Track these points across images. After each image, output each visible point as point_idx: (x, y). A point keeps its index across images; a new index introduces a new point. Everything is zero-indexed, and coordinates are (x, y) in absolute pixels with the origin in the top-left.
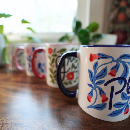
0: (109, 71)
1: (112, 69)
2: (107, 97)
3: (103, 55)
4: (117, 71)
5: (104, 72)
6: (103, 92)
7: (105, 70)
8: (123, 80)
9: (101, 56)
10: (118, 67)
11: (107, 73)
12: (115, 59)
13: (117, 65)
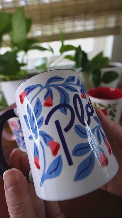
0: (43, 102)
1: (45, 98)
2: (57, 143)
3: (30, 88)
4: (52, 98)
5: (38, 106)
6: (48, 136)
7: (38, 103)
8: (66, 108)
9: (28, 90)
10: (51, 92)
11: (42, 106)
12: (44, 86)
13: (48, 91)
